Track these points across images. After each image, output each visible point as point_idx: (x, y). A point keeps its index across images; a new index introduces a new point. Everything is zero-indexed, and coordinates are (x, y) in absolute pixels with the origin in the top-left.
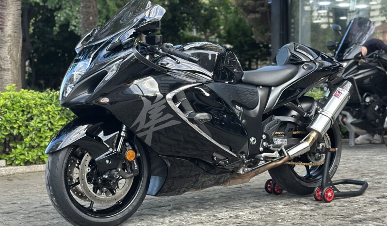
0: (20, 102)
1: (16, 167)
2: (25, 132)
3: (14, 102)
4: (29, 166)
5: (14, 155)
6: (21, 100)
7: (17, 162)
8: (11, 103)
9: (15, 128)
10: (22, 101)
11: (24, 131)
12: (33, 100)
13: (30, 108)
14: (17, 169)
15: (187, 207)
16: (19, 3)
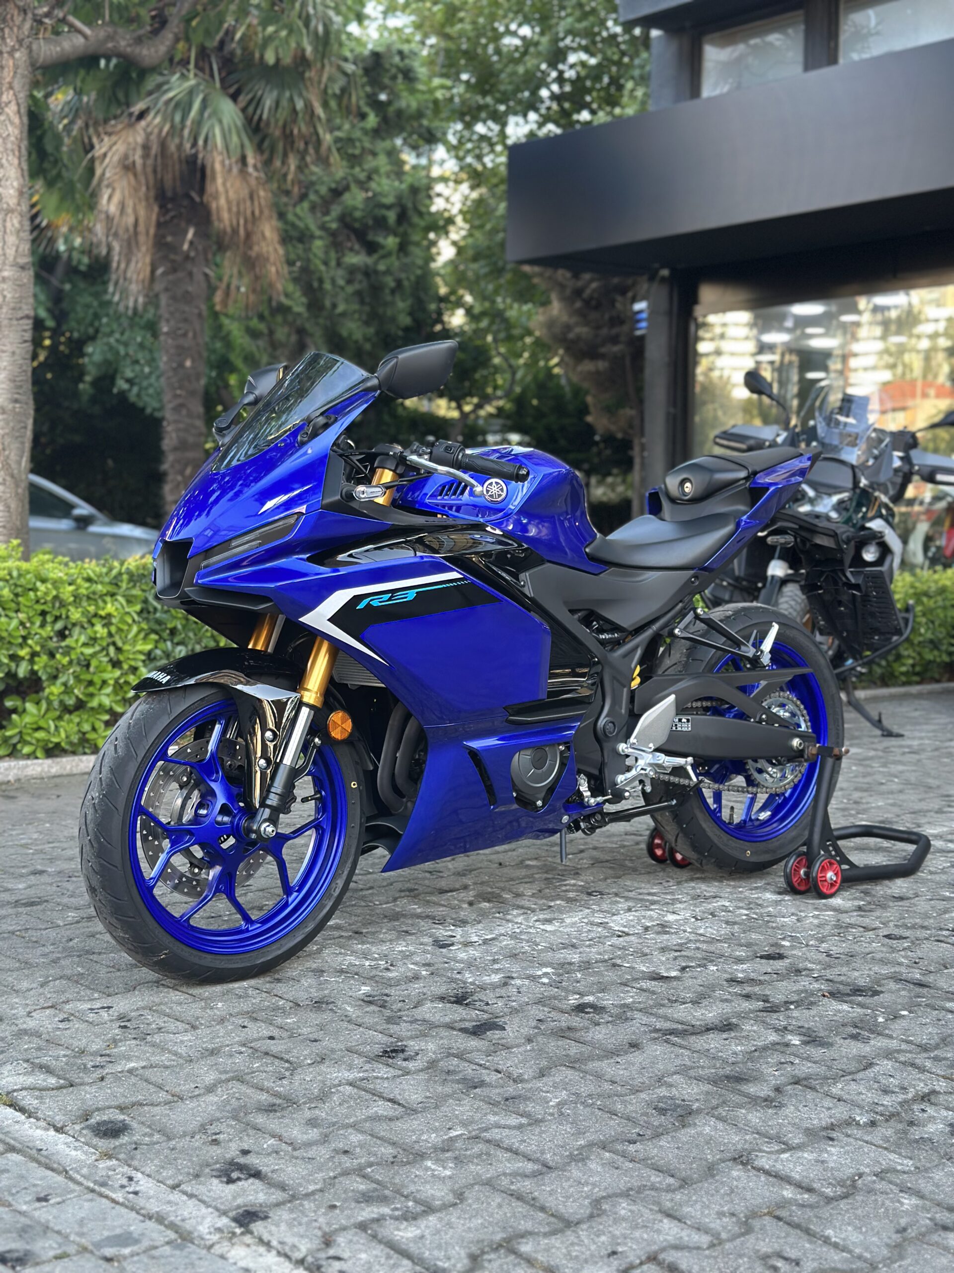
0: (35, 589)
1: (22, 763)
2: (49, 670)
3: (19, 590)
4: (58, 760)
5: (16, 731)
6: (39, 584)
7: (26, 750)
8: (11, 591)
9: (23, 658)
10: (42, 587)
11: (45, 667)
12: (70, 584)
13: (63, 605)
14: (27, 766)
15: (518, 895)
16: (28, 324)
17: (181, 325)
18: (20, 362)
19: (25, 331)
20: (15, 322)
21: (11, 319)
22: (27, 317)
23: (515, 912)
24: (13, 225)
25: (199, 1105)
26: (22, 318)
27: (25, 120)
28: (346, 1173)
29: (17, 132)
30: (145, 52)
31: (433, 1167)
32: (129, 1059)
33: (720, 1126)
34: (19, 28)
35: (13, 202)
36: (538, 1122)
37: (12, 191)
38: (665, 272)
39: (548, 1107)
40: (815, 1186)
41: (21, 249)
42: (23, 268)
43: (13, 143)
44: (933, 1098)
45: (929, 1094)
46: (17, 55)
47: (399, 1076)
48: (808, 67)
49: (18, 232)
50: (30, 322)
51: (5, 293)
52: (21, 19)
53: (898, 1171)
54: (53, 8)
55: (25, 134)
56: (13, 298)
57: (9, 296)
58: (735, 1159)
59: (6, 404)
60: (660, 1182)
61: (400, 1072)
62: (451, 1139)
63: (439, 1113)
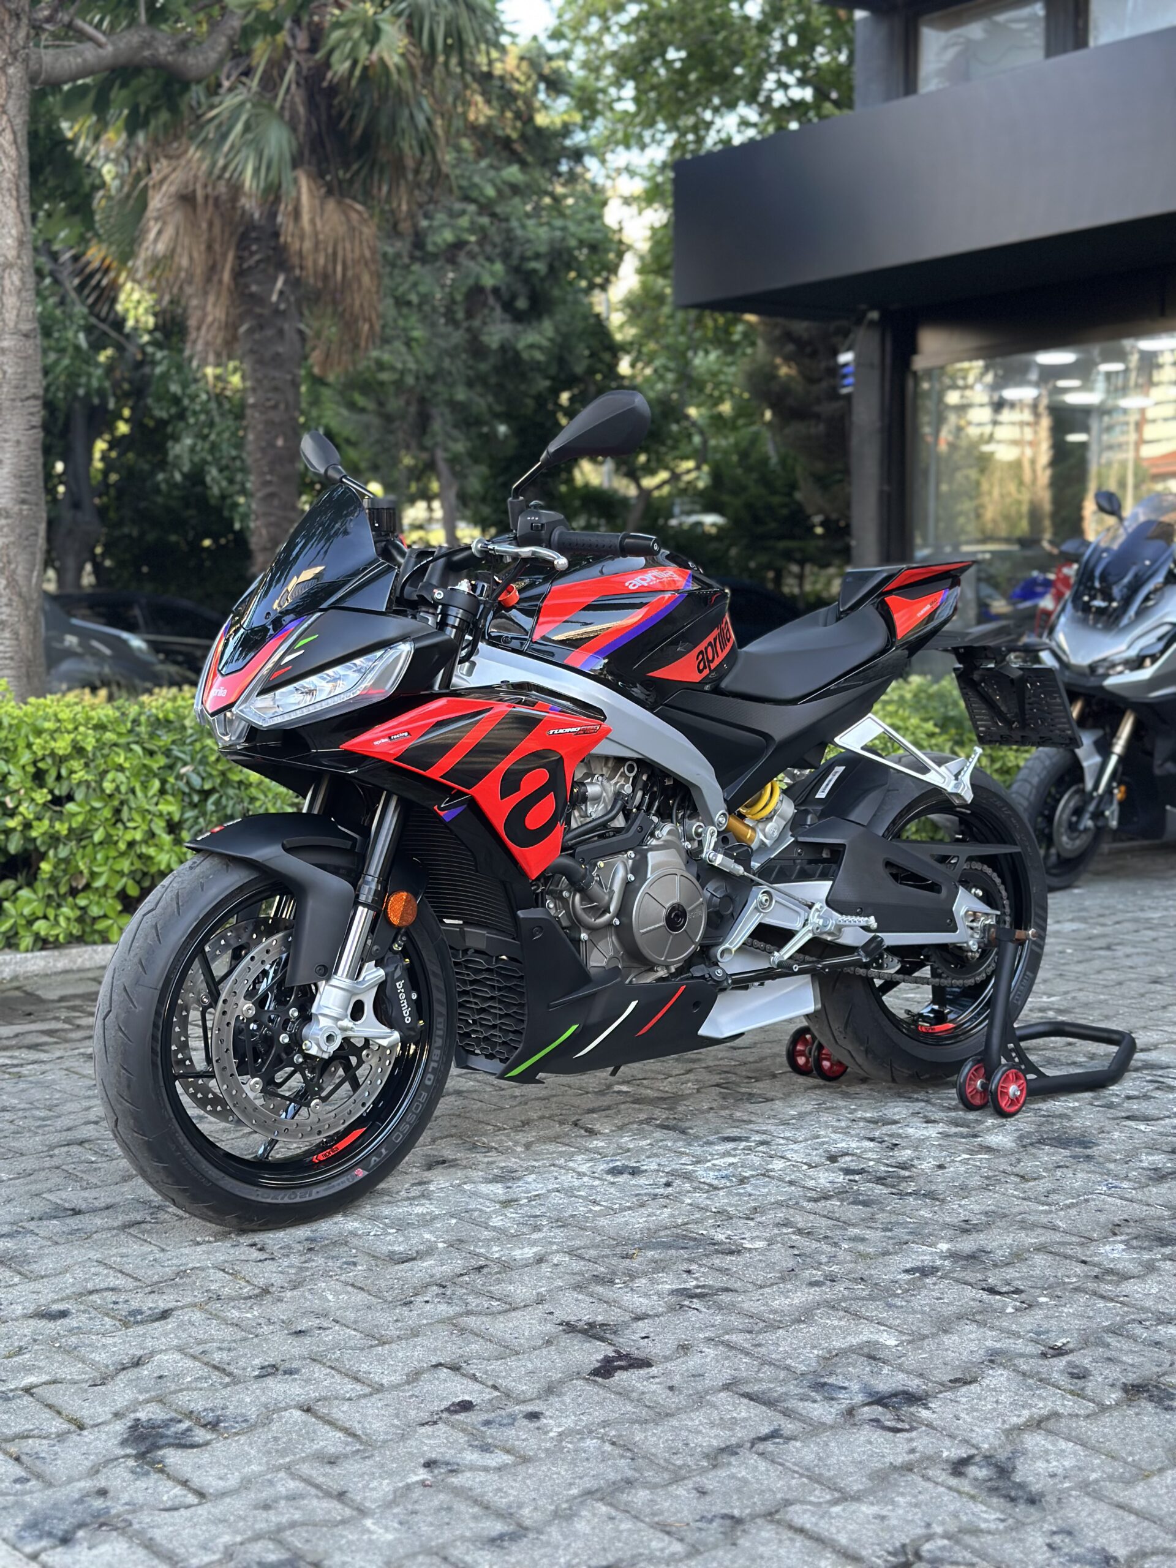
9: (14, 830)
10: (38, 739)
16: (36, 406)
17: (270, 395)
18: (28, 453)
19: (32, 414)
20: (19, 404)
21: (13, 400)
22: (35, 397)
23: (579, 1158)
24: (12, 283)
25: (97, 1439)
26: (28, 398)
27: (24, 151)
28: (257, 1537)
29: (13, 167)
30: (191, 60)
31: (373, 1528)
32: (28, 1369)
33: (762, 1465)
34: (12, 37)
35: (11, 254)
36: (525, 1460)
37: (9, 241)
38: (874, 315)
39: (544, 1440)
40: (864, 1553)
41: (23, 313)
42: (26, 336)
43: (9, 181)
44: (1051, 1425)
45: (1048, 1418)
46: (11, 71)
47: (365, 1396)
48: (1050, 52)
49: (19, 291)
50: (39, 402)
51: (6, 367)
52: (13, 25)
53: (981, 1531)
54: (55, 11)
55: (26, 169)
56: (15, 373)
57: (10, 371)
58: (771, 1514)
59: (10, 505)
60: (662, 1550)
61: (368, 1390)
62: (408, 1487)
63: (402, 1451)
